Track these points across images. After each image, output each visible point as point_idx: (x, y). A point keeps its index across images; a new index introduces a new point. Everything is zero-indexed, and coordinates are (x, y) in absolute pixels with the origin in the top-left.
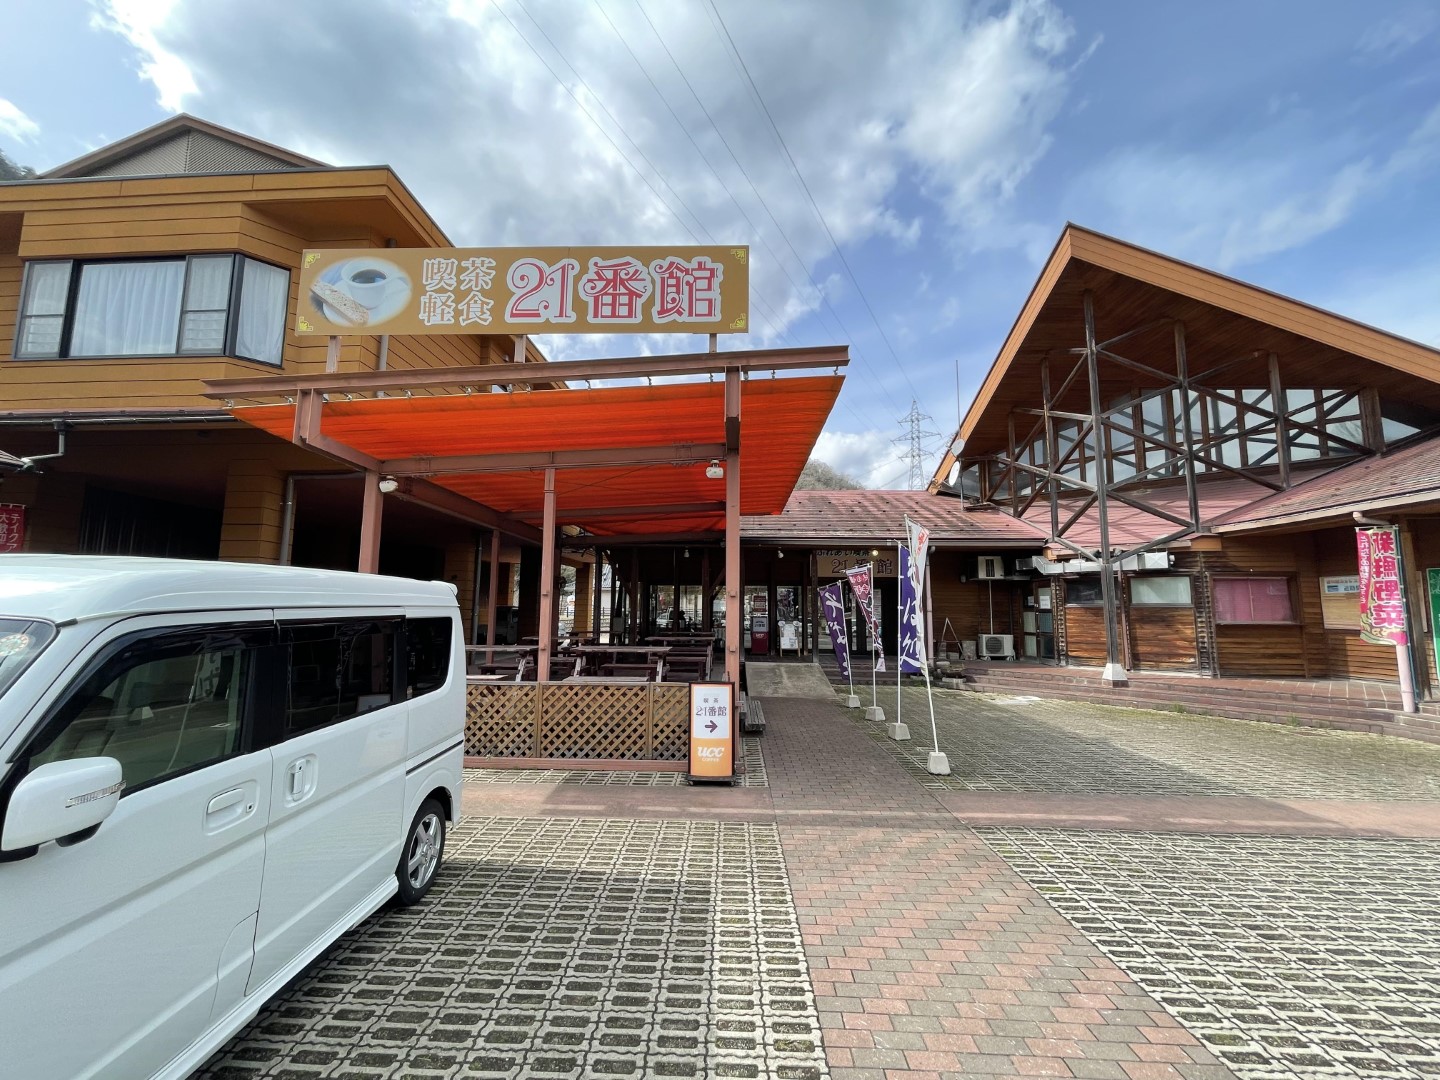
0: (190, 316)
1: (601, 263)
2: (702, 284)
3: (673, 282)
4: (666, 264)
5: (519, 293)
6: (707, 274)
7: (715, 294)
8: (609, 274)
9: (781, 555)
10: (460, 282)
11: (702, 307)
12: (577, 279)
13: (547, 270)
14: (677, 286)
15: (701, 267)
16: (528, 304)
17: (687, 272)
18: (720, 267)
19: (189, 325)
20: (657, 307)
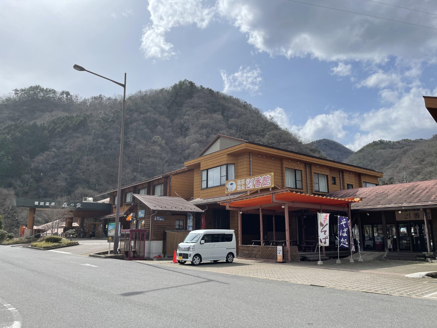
0: (222, 177)
1: (256, 178)
2: (268, 180)
3: (264, 180)
4: (264, 177)
5: (247, 184)
6: (268, 178)
7: (270, 181)
8: (257, 180)
9: (368, 215)
10: (241, 183)
11: (268, 184)
12: (254, 181)
13: (250, 180)
14: (265, 180)
15: (268, 177)
16: (248, 186)
17: (266, 178)
18: (270, 176)
19: (222, 179)
20: (263, 184)
